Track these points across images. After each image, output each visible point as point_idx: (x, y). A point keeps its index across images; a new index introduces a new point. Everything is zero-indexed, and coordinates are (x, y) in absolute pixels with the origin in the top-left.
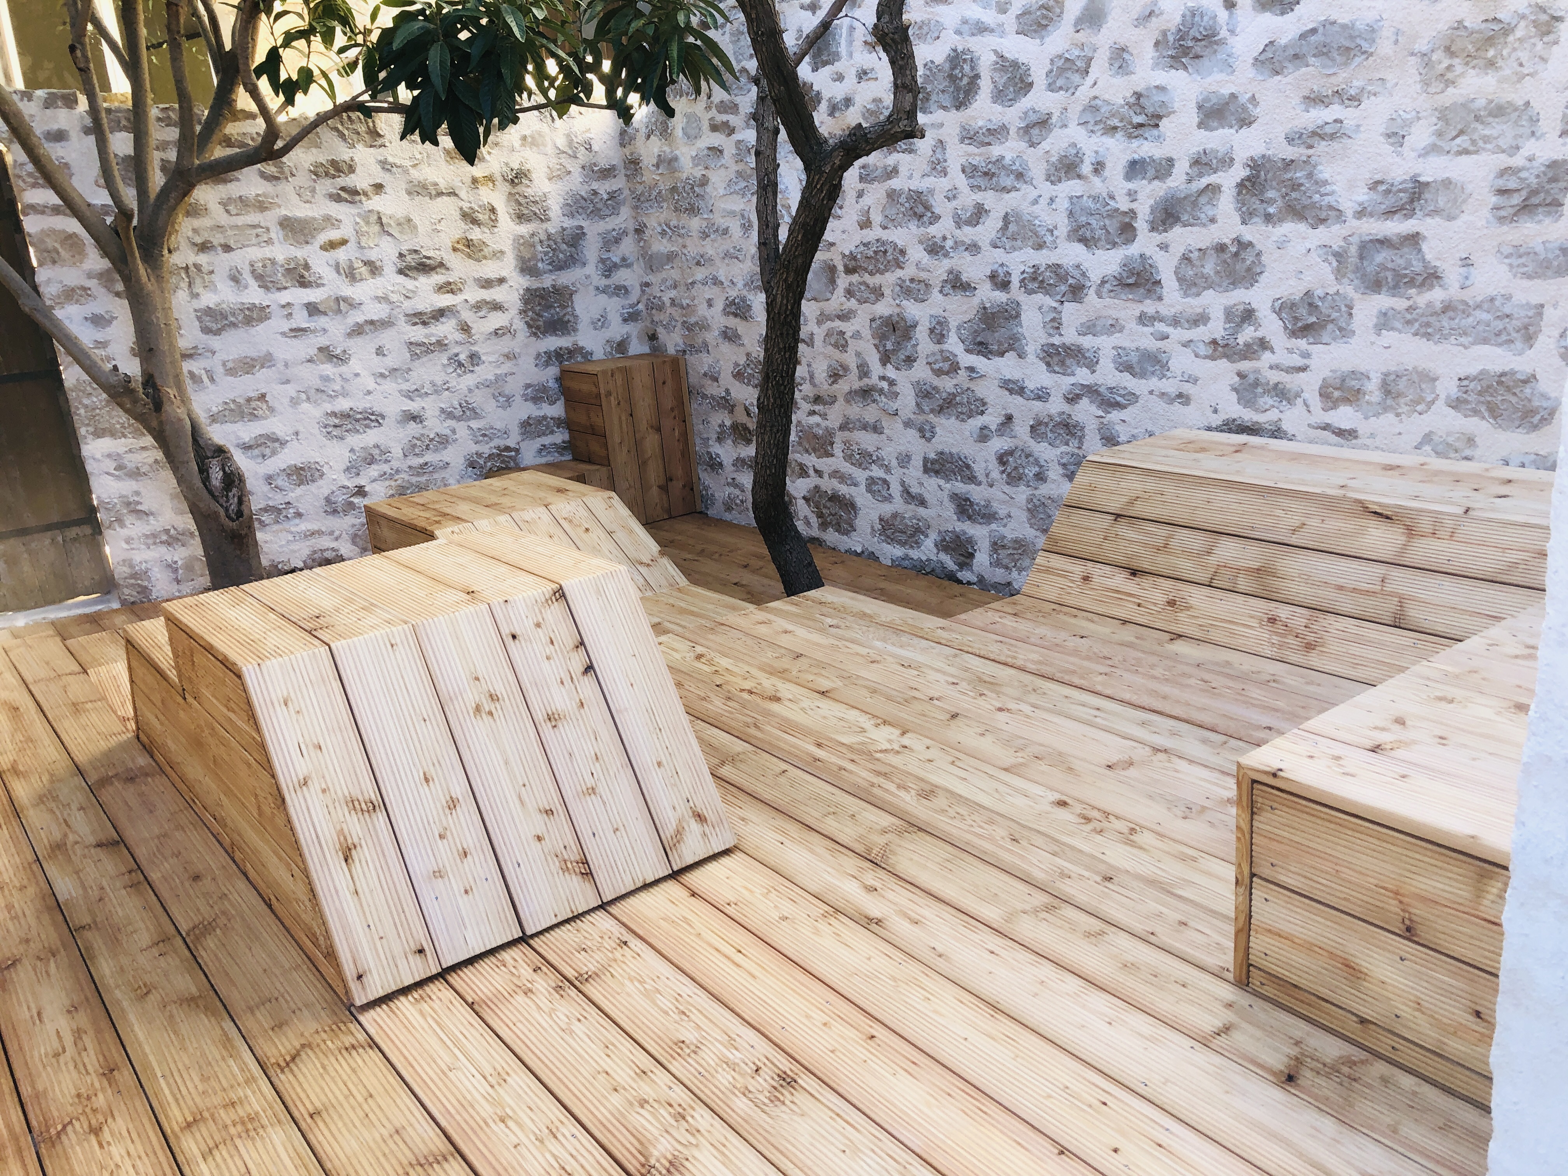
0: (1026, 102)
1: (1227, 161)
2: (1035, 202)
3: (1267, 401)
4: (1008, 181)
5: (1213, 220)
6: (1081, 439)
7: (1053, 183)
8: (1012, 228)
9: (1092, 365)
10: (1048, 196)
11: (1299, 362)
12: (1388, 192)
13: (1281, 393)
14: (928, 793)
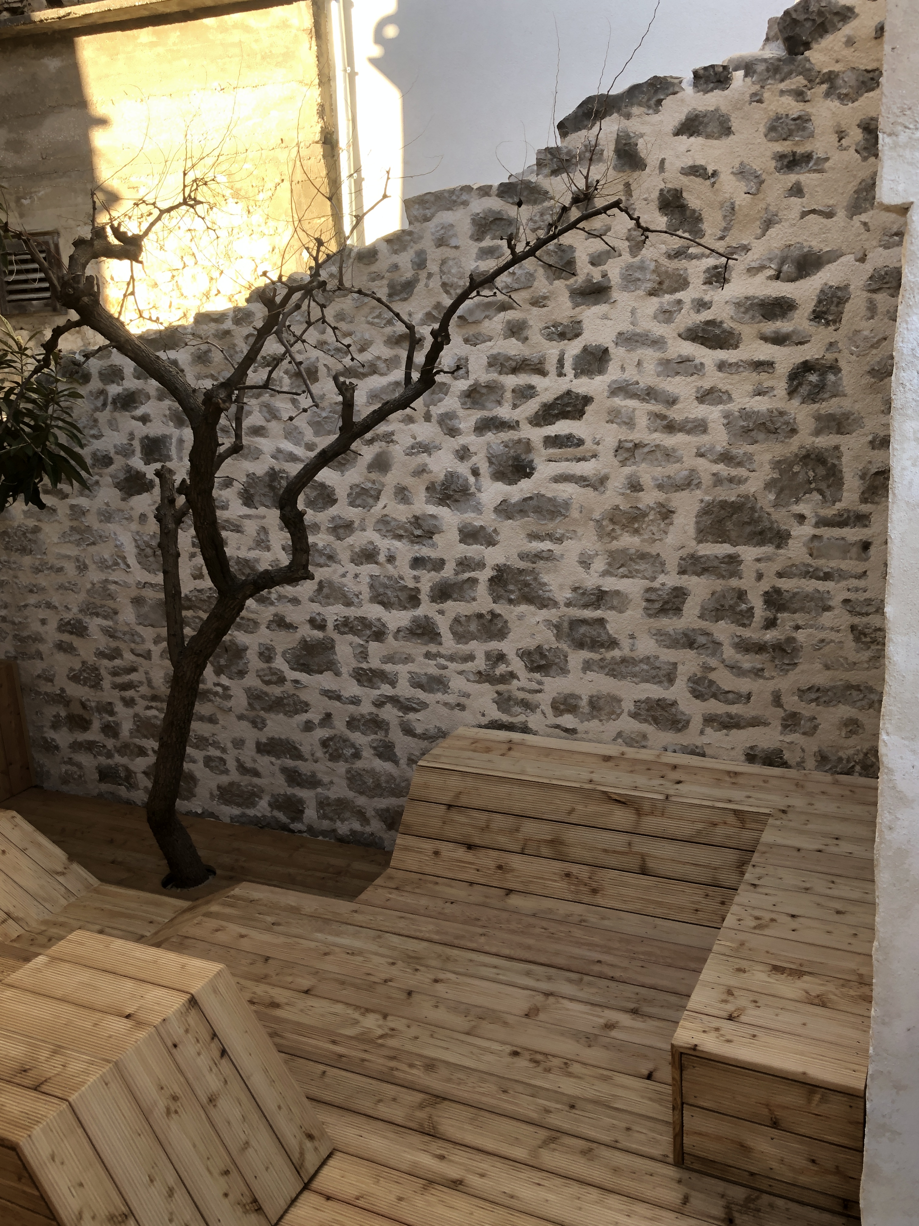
0: (333, 511)
1: (481, 565)
2: (344, 575)
3: (517, 709)
4: (322, 560)
5: (474, 599)
6: (387, 731)
7: (356, 565)
8: (326, 591)
9: (393, 684)
10: (354, 573)
11: (536, 687)
12: (583, 594)
13: (527, 705)
14: (431, 1066)
